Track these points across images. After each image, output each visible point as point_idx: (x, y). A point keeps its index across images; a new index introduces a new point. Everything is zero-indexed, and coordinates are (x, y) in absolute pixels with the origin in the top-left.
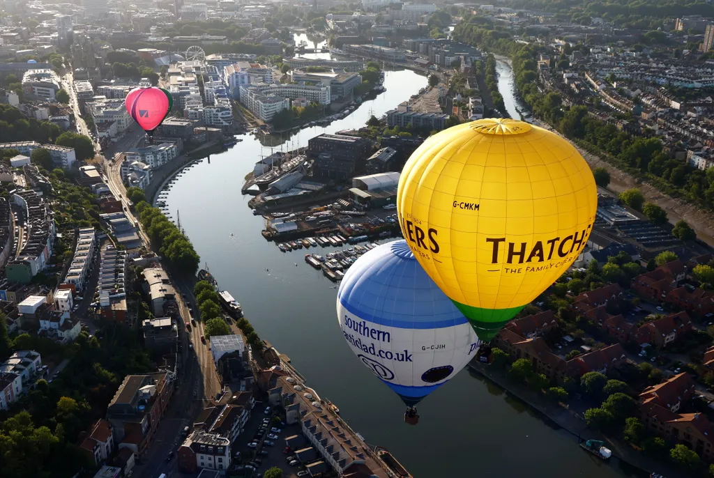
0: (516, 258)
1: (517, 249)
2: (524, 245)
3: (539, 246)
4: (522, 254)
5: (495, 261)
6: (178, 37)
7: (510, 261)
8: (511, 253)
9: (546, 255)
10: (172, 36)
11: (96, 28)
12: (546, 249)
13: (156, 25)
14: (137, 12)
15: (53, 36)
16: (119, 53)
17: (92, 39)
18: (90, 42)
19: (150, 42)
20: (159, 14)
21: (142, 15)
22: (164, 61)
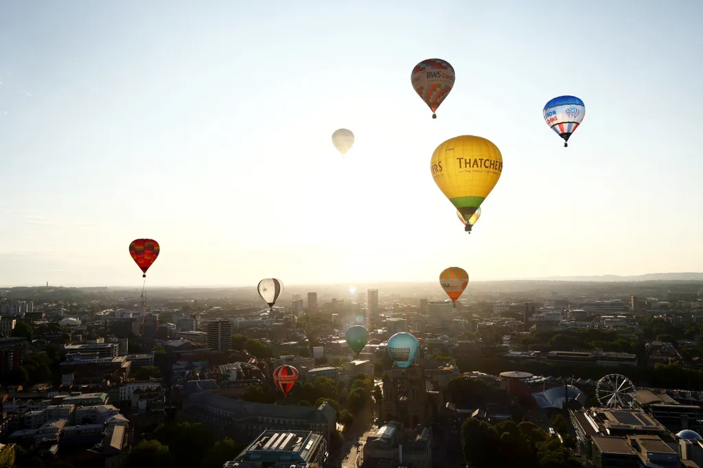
0: (468, 165)
1: (468, 161)
2: (470, 160)
3: (476, 160)
4: (470, 163)
5: (460, 167)
6: (555, 352)
7: (466, 167)
8: (466, 163)
9: (479, 165)
10: (545, 350)
11: (437, 336)
12: (479, 162)
13: (509, 334)
14: (481, 321)
15: (382, 344)
16: (471, 380)
17: (430, 350)
18: (428, 356)
19: (512, 358)
20: (507, 321)
21: (488, 324)
22: (550, 398)
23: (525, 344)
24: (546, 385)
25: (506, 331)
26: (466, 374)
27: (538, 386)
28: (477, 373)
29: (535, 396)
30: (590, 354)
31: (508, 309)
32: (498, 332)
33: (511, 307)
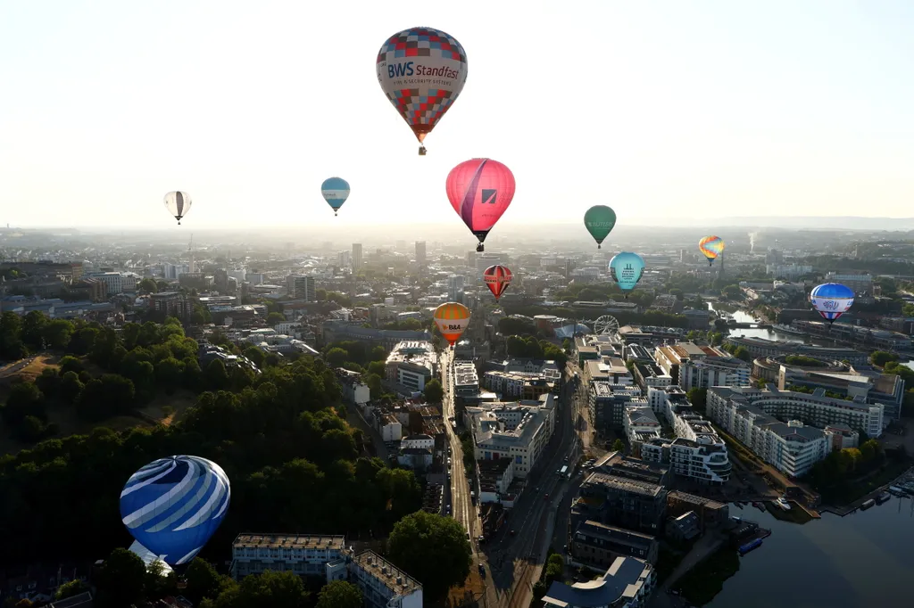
6: (579, 302)
10: (571, 300)
13: (548, 287)
14: (527, 274)
15: (443, 296)
16: (513, 320)
17: (482, 301)
18: (480, 305)
19: (546, 306)
20: (549, 276)
21: (532, 277)
22: (565, 331)
23: (560, 295)
24: (564, 324)
25: (546, 285)
26: (510, 316)
27: (558, 325)
28: (517, 316)
29: (556, 330)
30: (604, 304)
31: (554, 262)
32: (541, 285)
33: (558, 260)
